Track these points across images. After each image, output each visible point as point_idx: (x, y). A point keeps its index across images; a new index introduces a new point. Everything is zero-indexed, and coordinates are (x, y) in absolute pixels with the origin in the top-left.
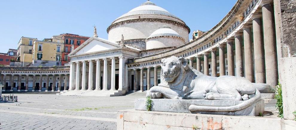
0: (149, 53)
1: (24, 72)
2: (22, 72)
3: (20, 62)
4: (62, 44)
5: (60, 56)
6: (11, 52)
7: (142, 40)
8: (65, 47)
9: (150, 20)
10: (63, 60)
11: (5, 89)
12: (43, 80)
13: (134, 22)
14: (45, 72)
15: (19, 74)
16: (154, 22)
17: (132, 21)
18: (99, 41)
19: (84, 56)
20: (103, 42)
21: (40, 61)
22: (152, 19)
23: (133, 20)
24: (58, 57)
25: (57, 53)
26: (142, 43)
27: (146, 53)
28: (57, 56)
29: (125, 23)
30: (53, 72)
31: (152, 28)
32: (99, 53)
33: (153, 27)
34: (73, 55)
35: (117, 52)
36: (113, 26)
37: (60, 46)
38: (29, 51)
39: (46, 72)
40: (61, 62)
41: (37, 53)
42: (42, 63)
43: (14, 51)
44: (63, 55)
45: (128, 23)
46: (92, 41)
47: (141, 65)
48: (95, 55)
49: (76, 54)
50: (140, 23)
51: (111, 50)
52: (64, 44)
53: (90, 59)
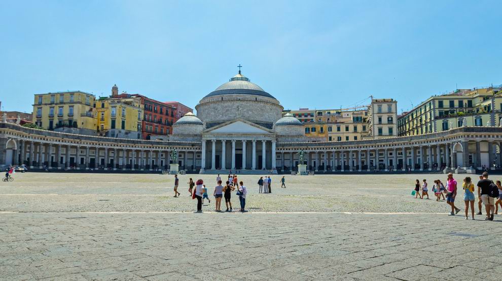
3: (77, 127)
8: (145, 114)
10: (144, 130)
18: (245, 123)
19: (225, 135)
24: (139, 127)
25: (138, 121)
32: (246, 134)
34: (208, 132)
35: (270, 136)
37: (141, 112)
38: (86, 113)
40: (141, 133)
41: (121, 120)
44: (144, 124)
45: (246, 103)
46: (236, 122)
47: (291, 149)
48: (241, 136)
49: (212, 131)
50: (258, 105)
51: (263, 134)
52: (144, 109)
53: (234, 139)
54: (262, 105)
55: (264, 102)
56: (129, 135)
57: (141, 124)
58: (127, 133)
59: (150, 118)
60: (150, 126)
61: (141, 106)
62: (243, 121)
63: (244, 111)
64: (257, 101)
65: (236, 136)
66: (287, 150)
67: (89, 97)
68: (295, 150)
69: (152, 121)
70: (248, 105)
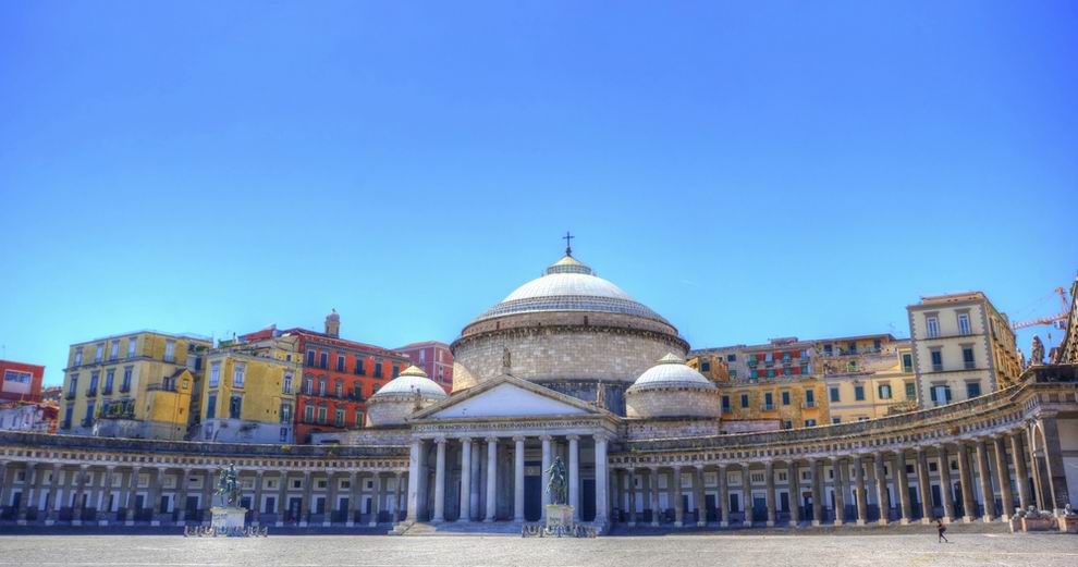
4: (297, 365)
5: (290, 407)
8: (305, 375)
10: (299, 419)
12: (290, 488)
15: (208, 467)
19: (469, 424)
20: (539, 393)
21: (235, 424)
23: (571, 325)
24: (286, 410)
25: (283, 396)
28: (283, 406)
30: (330, 464)
32: (525, 420)
33: (623, 350)
35: (588, 423)
37: (292, 371)
39: (304, 464)
40: (292, 425)
41: (231, 395)
42: (241, 430)
44: (301, 401)
45: (555, 333)
46: (497, 385)
47: (653, 460)
48: (512, 425)
49: (436, 414)
50: (591, 337)
51: (568, 417)
52: (303, 365)
53: (492, 434)
54: (601, 335)
55: (606, 327)
56: (254, 432)
57: (293, 404)
58: (245, 429)
59: (322, 388)
60: (319, 408)
61: (294, 357)
62: (516, 385)
63: (550, 356)
64: (586, 326)
65: (497, 424)
66: (642, 460)
67: (175, 342)
68: (664, 460)
69: (328, 396)
70: (561, 337)
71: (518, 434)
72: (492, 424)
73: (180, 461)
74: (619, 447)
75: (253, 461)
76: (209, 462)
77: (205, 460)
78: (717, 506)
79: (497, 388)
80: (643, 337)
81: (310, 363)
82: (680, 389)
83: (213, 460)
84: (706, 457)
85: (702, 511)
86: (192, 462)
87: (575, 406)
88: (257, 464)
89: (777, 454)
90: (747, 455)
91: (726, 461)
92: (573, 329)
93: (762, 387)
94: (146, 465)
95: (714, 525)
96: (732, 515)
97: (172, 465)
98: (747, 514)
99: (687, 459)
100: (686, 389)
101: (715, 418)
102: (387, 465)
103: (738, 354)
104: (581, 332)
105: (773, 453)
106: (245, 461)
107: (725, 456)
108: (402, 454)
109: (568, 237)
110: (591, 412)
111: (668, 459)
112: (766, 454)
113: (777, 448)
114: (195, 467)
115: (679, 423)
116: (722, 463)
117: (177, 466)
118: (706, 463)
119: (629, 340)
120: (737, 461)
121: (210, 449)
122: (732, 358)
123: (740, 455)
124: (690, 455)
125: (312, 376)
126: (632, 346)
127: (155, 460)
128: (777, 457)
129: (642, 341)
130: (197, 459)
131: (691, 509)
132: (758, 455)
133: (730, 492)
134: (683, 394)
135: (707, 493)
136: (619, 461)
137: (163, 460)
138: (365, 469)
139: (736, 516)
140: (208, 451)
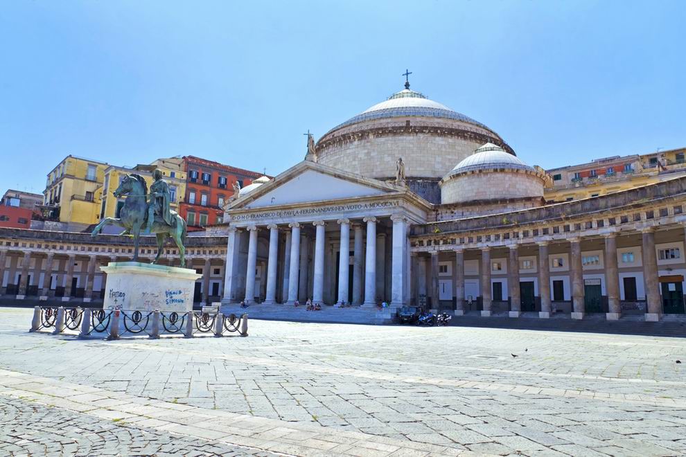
0: (460, 211)
1: (83, 249)
2: (79, 248)
3: (59, 221)
4: (181, 181)
6: (12, 197)
7: (419, 181)
8: (188, 191)
9: (439, 131)
11: (24, 292)
13: (395, 134)
14: (146, 252)
15: (68, 252)
16: (446, 138)
17: (390, 131)
18: (324, 175)
19: (276, 212)
20: (339, 177)
22: (443, 128)
23: (393, 127)
26: (416, 188)
27: (452, 212)
29: (371, 136)
30: (171, 252)
31: (442, 151)
32: (323, 204)
33: (444, 150)
34: (240, 207)
35: (386, 203)
36: (334, 142)
37: (175, 185)
38: (85, 194)
39: (149, 252)
43: (21, 196)
44: (183, 208)
45: (377, 137)
46: (301, 172)
47: (458, 241)
48: (313, 211)
49: (249, 205)
50: (412, 137)
51: (365, 199)
52: (187, 181)
53: (295, 221)
54: (421, 136)
55: (426, 128)
59: (204, 200)
60: (201, 215)
61: (177, 175)
62: (317, 170)
63: (372, 158)
64: (408, 129)
65: (299, 210)
66: (445, 243)
67: (96, 166)
68: (471, 241)
69: (208, 206)
70: (382, 139)
71: (317, 219)
72: (295, 210)
73: (43, 247)
74: (422, 230)
75: (107, 248)
76: (69, 248)
77: (65, 247)
78: (536, 295)
79: (301, 176)
80: (465, 138)
81: (191, 180)
82: (496, 170)
83: (72, 247)
84: (521, 236)
85: (516, 299)
86: (54, 247)
87: (373, 186)
88: (110, 251)
89: (624, 221)
90: (578, 227)
91: (548, 238)
92: (395, 131)
93: (588, 190)
94: (11, 249)
95: (529, 315)
96: (554, 305)
97: (36, 250)
98: (576, 303)
99: (497, 237)
100: (502, 170)
101: (535, 198)
102: (216, 252)
103: (562, 173)
104: (402, 134)
105: (618, 221)
106: (100, 248)
107: (546, 232)
108: (223, 242)
109: (407, 74)
110: (390, 191)
111: (475, 240)
112: (606, 223)
113: (625, 214)
114: (56, 252)
115: (494, 206)
116: (542, 240)
117: (40, 250)
118: (521, 242)
119: (450, 140)
120: (563, 236)
121: (71, 238)
122: (557, 178)
123: (567, 229)
124: (501, 233)
125: (194, 191)
126: (453, 146)
127: (20, 244)
128: (626, 226)
129: (463, 142)
130: (58, 245)
131: (505, 298)
132: (595, 225)
133: (553, 279)
134: (499, 175)
135: (522, 280)
136: (421, 243)
137: (28, 245)
138: (199, 257)
139: (560, 305)
140: (68, 240)
